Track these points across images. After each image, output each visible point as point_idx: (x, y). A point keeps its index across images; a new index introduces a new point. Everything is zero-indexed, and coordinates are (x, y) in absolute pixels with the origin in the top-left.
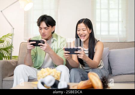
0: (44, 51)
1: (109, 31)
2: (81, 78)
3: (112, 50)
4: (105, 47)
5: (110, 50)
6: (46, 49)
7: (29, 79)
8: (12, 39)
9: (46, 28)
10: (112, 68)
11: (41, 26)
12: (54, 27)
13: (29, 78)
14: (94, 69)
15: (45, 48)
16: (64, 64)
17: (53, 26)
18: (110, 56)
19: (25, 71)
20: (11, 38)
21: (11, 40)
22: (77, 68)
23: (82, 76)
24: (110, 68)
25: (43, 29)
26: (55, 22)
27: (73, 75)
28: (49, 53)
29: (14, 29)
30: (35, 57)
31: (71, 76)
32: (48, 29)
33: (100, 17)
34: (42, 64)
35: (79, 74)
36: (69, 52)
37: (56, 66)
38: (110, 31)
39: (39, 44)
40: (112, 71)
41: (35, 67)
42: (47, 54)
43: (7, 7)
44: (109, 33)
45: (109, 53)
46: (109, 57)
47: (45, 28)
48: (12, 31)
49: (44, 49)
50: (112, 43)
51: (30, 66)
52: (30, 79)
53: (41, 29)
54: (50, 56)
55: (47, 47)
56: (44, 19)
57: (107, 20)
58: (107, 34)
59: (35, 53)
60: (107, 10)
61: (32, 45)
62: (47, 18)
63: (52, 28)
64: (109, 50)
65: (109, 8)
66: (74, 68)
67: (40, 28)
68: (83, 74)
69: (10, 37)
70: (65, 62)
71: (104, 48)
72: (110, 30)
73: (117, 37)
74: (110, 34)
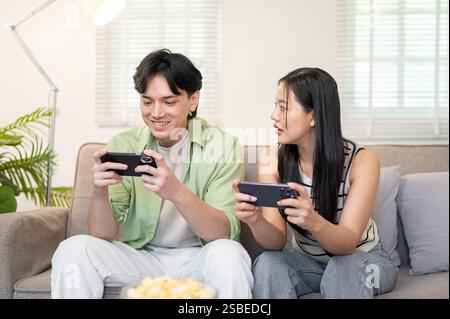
0: (157, 193)
1: (400, 95)
2: (296, 288)
3: (411, 177)
4: (388, 165)
5: (403, 177)
6: (163, 188)
7: (105, 287)
8: (51, 127)
9: (169, 100)
10: (410, 245)
11: (150, 92)
12: (195, 95)
13: (105, 283)
14: (344, 259)
15: (159, 181)
16: (233, 236)
17: (194, 91)
18: (404, 198)
19: (90, 260)
20: (47, 122)
21: (46, 129)
22: (281, 250)
23: (296, 280)
24: (403, 242)
25: (157, 103)
26: (201, 78)
27: (266, 276)
28: (173, 201)
29: (58, 94)
30: (128, 207)
31: (258, 282)
32: (174, 103)
33: (368, 44)
34: (153, 230)
35: (286, 274)
36: (254, 199)
37: (204, 243)
38: (405, 95)
39: (139, 169)
40: (411, 256)
41: (127, 243)
42: (168, 203)
43: (34, 13)
44: (402, 102)
45: (402, 186)
46: (402, 201)
47: (165, 100)
48: (52, 98)
49: (156, 188)
50: (413, 150)
51: (109, 239)
52: (108, 285)
53: (149, 101)
54: (178, 208)
55: (167, 178)
56: (162, 65)
57: (396, 54)
58: (395, 105)
59: (129, 192)
60: (396, 17)
61: (111, 174)
62: (173, 62)
63: (189, 97)
64: (401, 175)
65: (403, 8)
66: (268, 250)
67: (147, 100)
68: (300, 274)
69: (45, 120)
70: (235, 229)
71: (383, 170)
72: (405, 89)
73: (432, 116)
74: (406, 105)
